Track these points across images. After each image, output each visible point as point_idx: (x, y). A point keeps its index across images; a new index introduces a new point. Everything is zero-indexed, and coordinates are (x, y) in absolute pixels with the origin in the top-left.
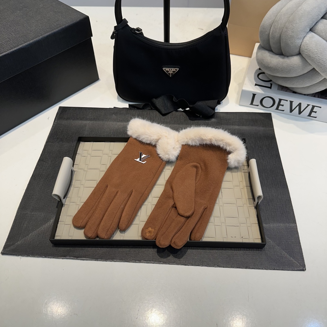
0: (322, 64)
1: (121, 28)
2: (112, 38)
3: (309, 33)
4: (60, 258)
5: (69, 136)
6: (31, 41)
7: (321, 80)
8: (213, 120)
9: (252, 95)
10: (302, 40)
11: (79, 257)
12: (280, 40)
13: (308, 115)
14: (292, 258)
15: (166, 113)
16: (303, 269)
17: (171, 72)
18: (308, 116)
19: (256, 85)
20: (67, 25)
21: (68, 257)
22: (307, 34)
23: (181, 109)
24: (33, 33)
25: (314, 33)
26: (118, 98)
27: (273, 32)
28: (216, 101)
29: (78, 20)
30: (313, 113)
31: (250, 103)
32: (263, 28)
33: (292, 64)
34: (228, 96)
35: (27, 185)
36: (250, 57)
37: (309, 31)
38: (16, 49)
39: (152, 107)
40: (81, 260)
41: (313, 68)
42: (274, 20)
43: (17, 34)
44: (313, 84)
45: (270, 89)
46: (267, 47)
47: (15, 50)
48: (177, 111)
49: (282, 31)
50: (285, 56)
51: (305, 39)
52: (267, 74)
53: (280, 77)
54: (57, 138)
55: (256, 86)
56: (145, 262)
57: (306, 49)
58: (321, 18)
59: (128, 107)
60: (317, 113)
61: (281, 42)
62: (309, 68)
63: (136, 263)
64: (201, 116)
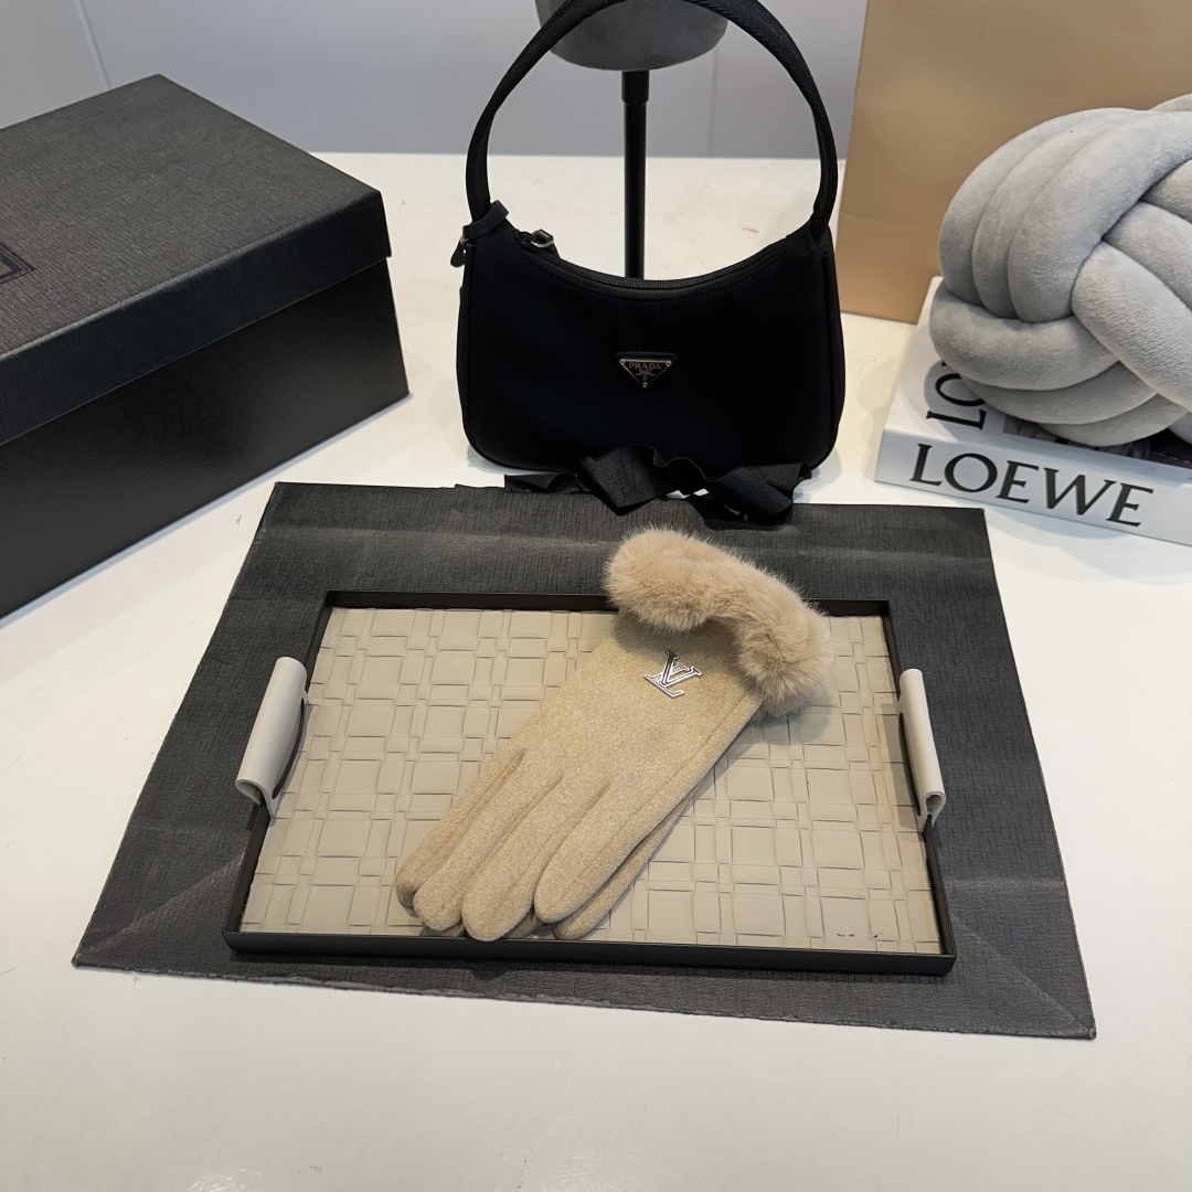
0: (1143, 349)
1: (484, 232)
2: (455, 261)
3: (1100, 247)
4: (267, 982)
5: (305, 579)
6: (194, 272)
7: (1145, 400)
8: (787, 529)
9: (918, 448)
10: (1076, 271)
11: (330, 979)
12: (1006, 270)
13: (1108, 517)
14: (1051, 995)
15: (627, 504)
16: (1089, 1035)
17: (645, 373)
18: (1109, 520)
19: (931, 415)
20: (310, 219)
21: (294, 979)
22: (1092, 252)
23: (678, 493)
24: (199, 246)
25: (1118, 248)
26: (470, 457)
27: (980, 245)
28: (798, 467)
29: (347, 202)
30: (1125, 509)
31: (911, 477)
32: (952, 232)
33: (1046, 349)
34: (837, 454)
35: (163, 739)
36: (914, 322)
37: (1099, 243)
38: (143, 295)
39: (582, 486)
40: (337, 988)
41: (1115, 361)
42: (987, 205)
43: (149, 247)
44: (1122, 415)
45: (977, 429)
46: (963, 291)
47: (143, 301)
48: (664, 498)
49: (1012, 242)
50: (1023, 321)
51: (1086, 268)
52: (969, 380)
53: (1010, 390)
54: (266, 586)
55: (932, 420)
56: (552, 999)
57: (1091, 300)
58: (1136, 200)
59: (503, 485)
60: (1139, 508)
61: (1009, 276)
62: (1104, 363)
63: (520, 1004)
64: (746, 517)
